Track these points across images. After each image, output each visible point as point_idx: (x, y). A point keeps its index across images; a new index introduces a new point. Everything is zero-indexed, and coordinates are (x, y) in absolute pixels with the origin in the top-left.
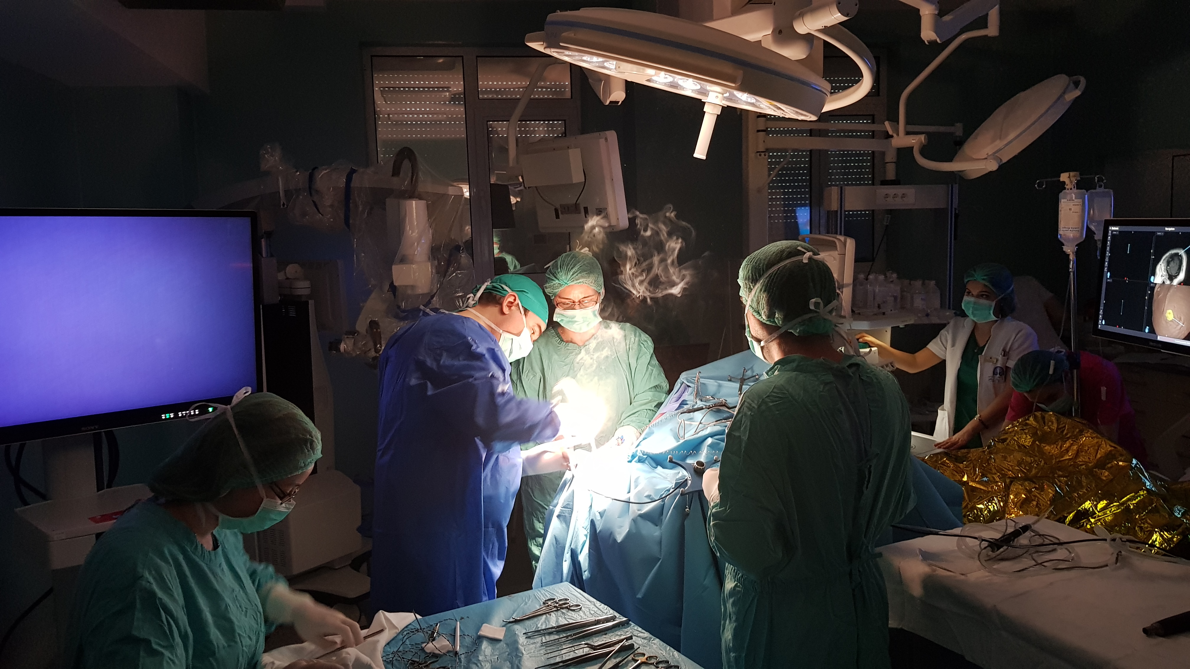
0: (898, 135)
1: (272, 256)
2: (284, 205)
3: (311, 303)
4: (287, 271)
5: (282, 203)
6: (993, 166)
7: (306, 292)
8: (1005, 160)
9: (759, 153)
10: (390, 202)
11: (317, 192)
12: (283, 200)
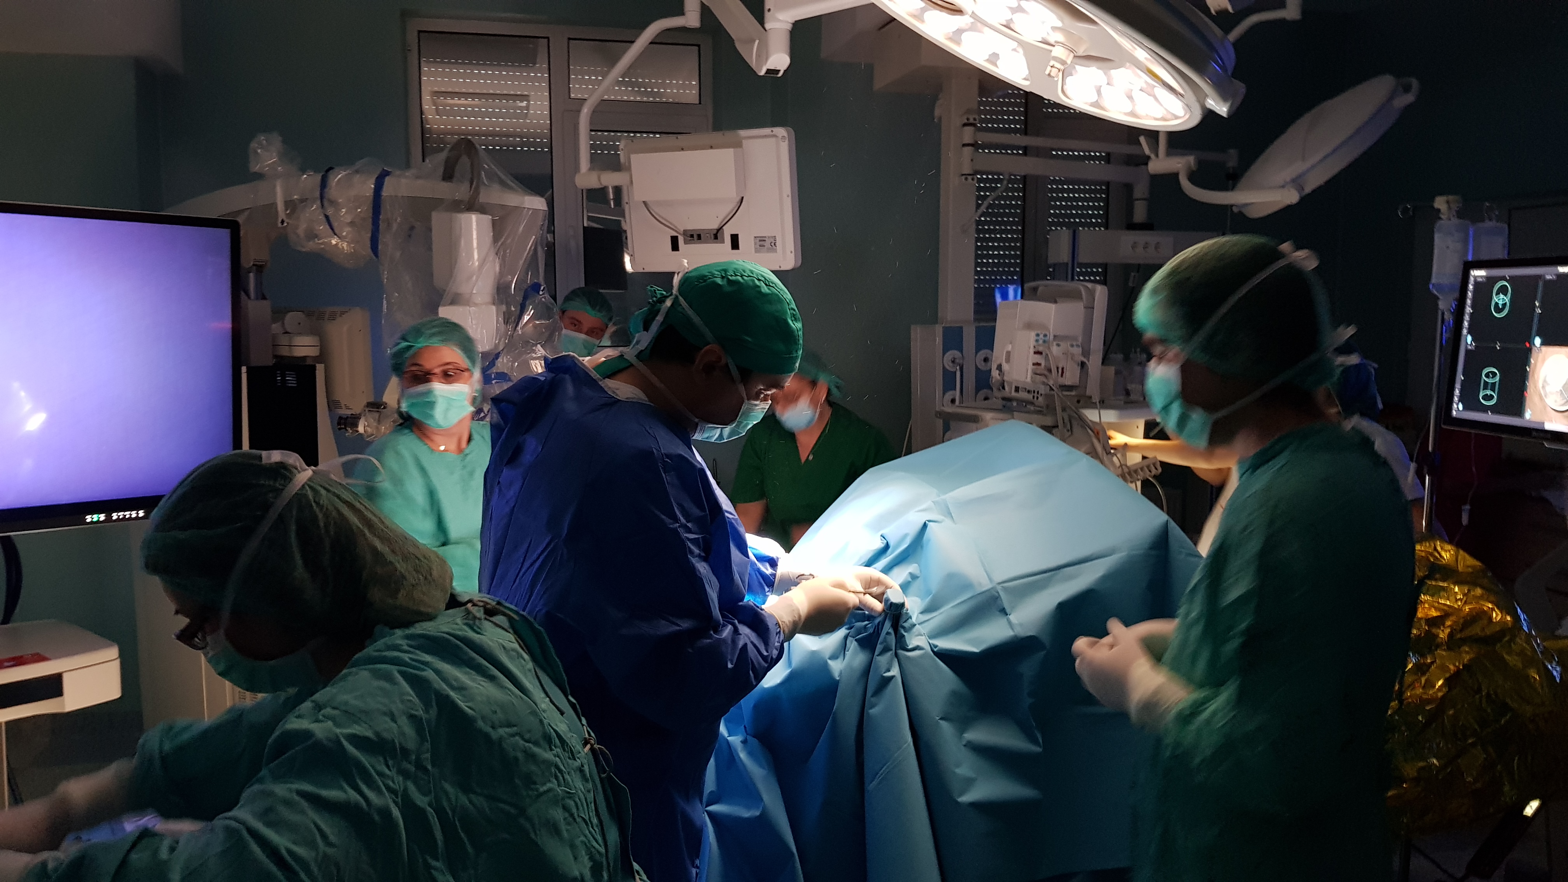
0: (1157, 156)
1: (264, 298)
2: (283, 222)
3: (320, 369)
4: (286, 322)
5: (280, 220)
6: (1292, 197)
7: (313, 352)
8: (1308, 189)
9: (963, 177)
10: (437, 218)
11: (332, 203)
12: (282, 215)
